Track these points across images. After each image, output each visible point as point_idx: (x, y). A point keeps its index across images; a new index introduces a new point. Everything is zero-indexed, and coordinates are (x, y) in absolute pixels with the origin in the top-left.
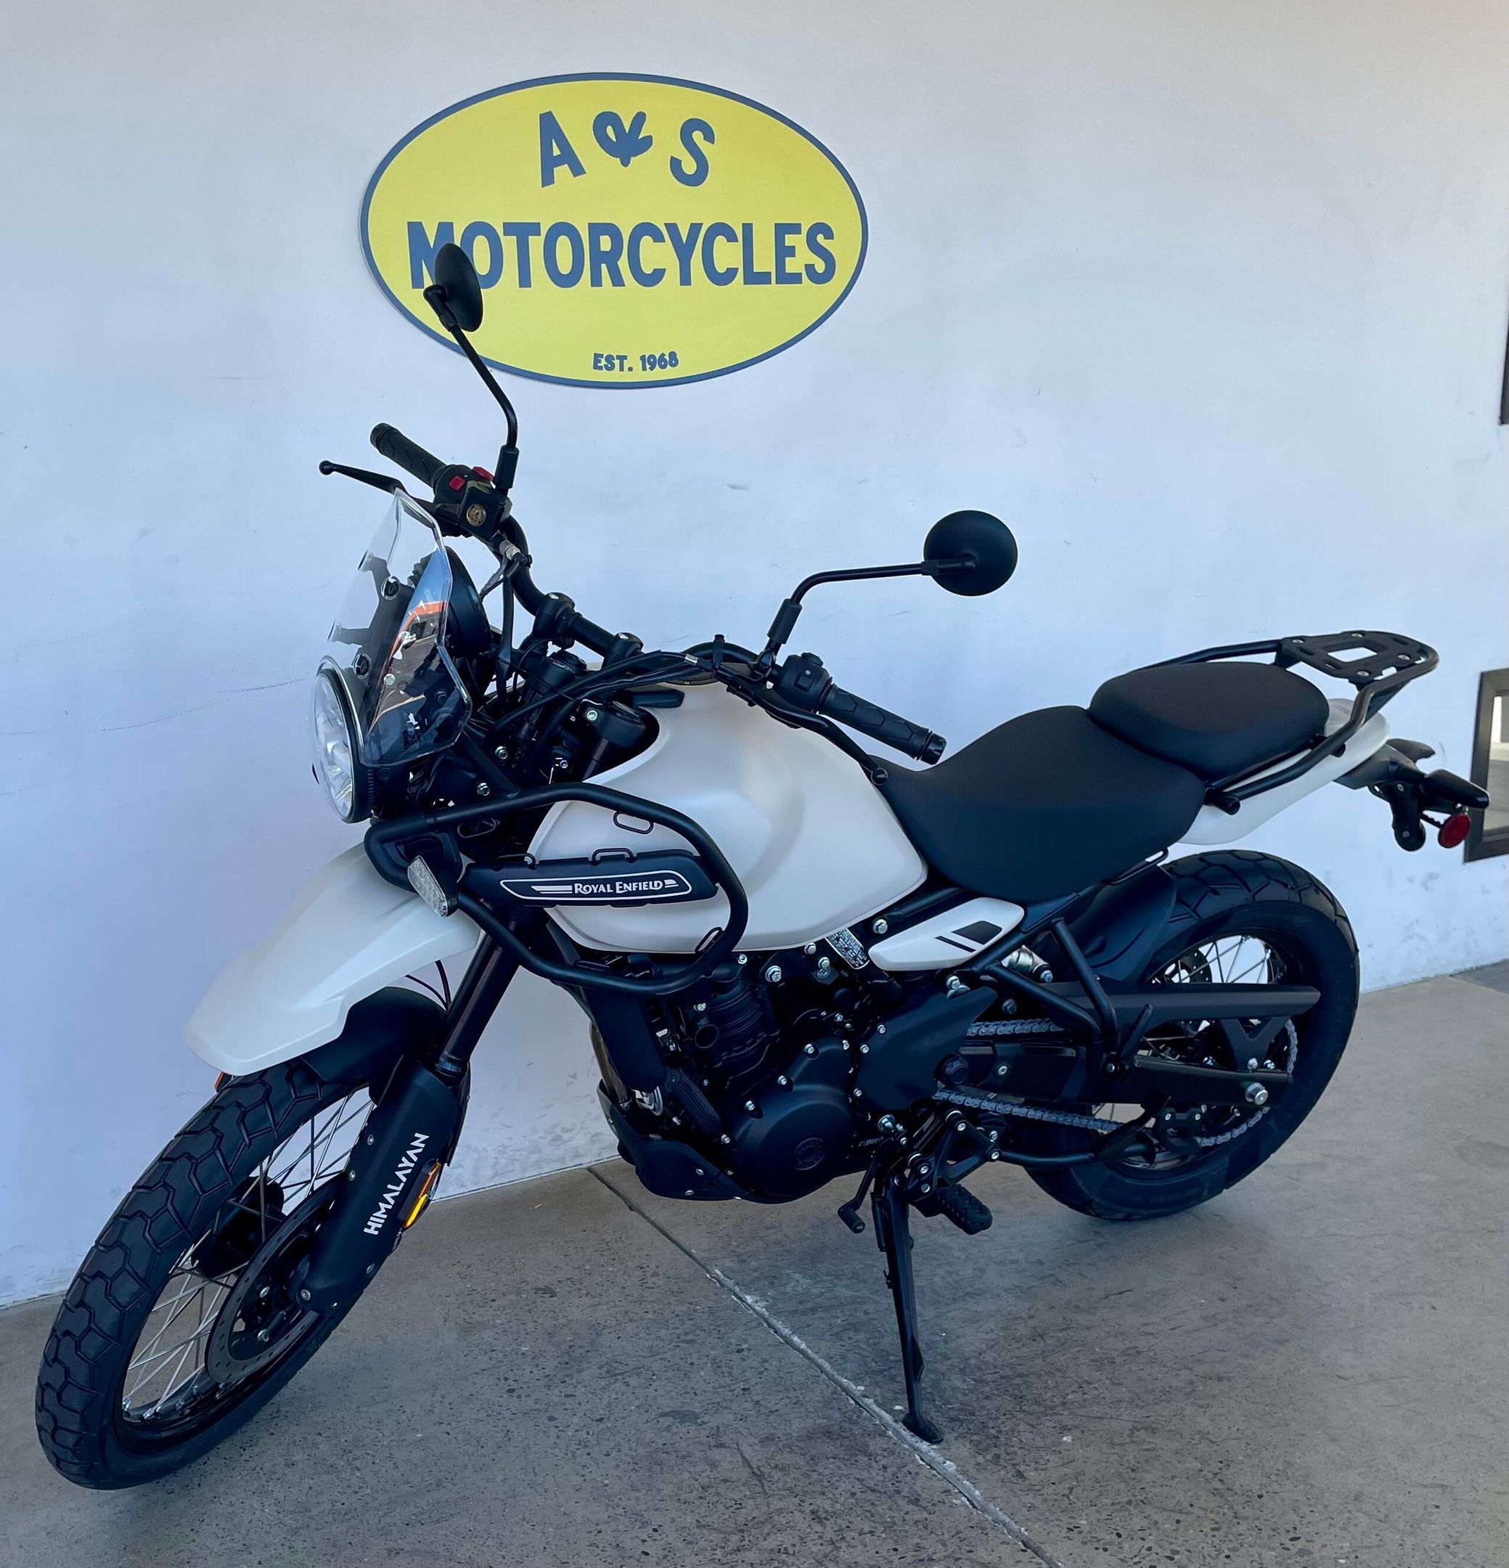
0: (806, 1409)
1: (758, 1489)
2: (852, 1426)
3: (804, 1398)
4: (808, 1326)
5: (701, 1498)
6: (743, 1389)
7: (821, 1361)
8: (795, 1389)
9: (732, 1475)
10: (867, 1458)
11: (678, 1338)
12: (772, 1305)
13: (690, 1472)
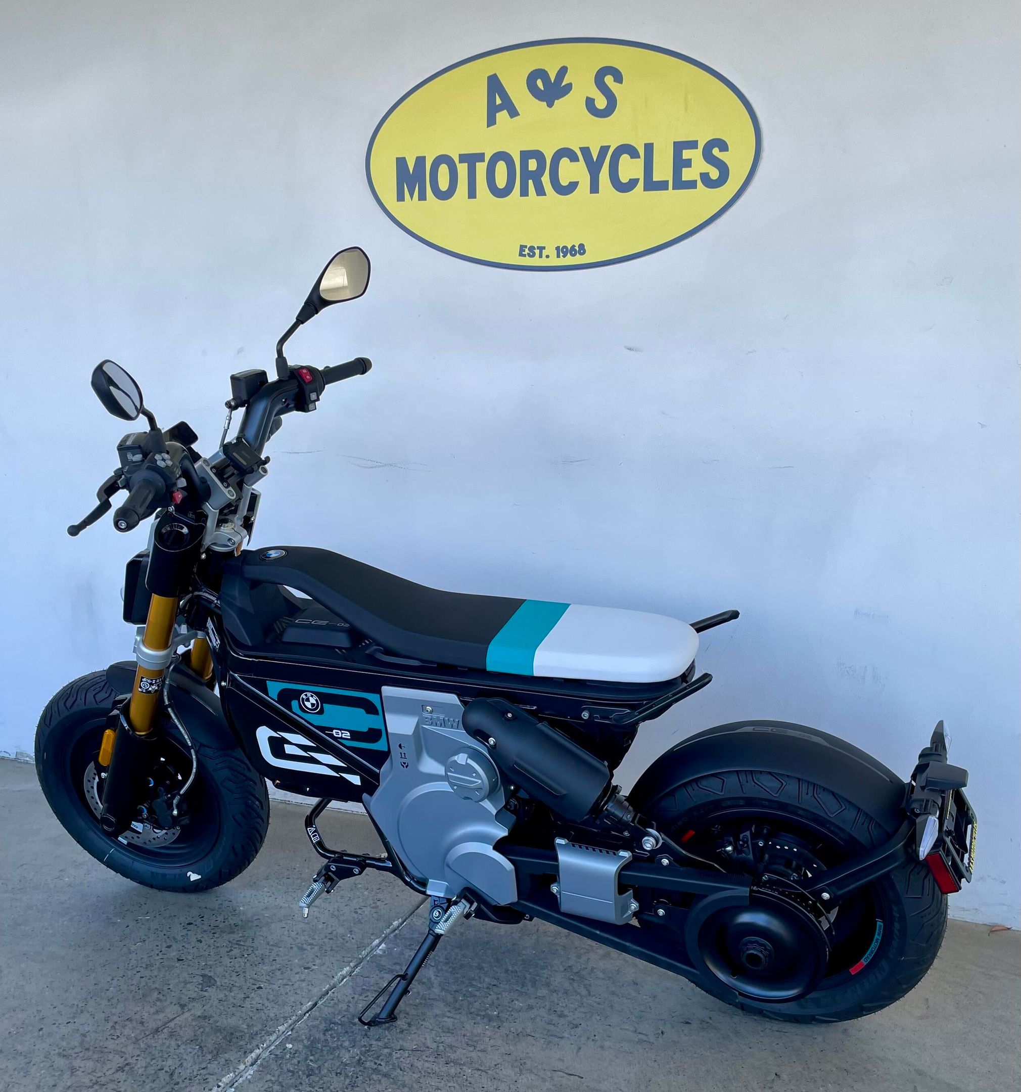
0: (255, 1015)
1: (141, 1036)
2: (247, 1038)
3: (269, 1009)
4: (367, 977)
6: (260, 988)
9: (151, 1022)
10: (211, 1058)
11: (304, 944)
12: (381, 956)
13: (143, 1008)
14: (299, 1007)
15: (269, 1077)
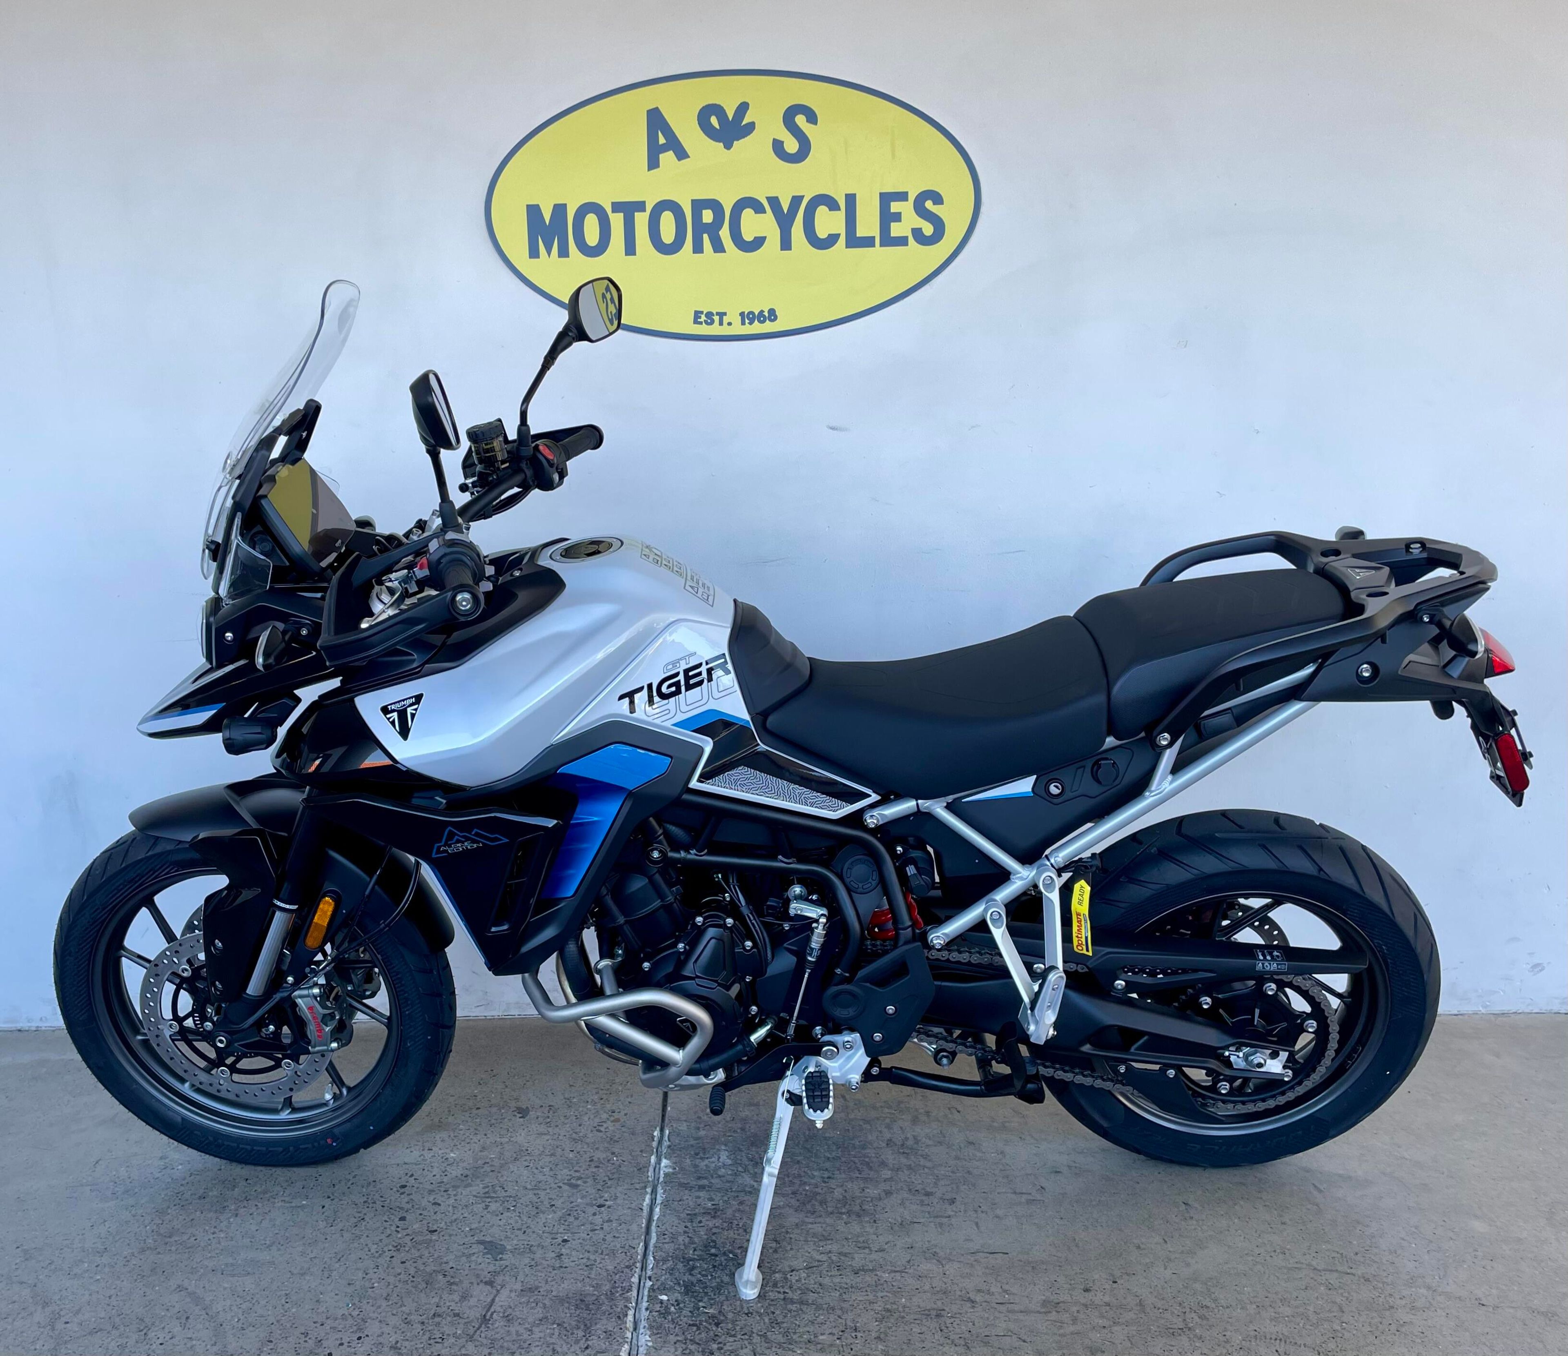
0: (590, 1274)
1: (471, 1332)
2: (606, 1302)
3: (601, 1263)
4: (680, 1200)
5: (423, 1323)
6: (565, 1241)
7: (654, 1236)
8: (602, 1254)
9: (468, 1312)
10: (584, 1334)
11: (570, 1180)
12: (673, 1173)
13: (441, 1298)
14: (633, 1251)
15: (672, 1338)
